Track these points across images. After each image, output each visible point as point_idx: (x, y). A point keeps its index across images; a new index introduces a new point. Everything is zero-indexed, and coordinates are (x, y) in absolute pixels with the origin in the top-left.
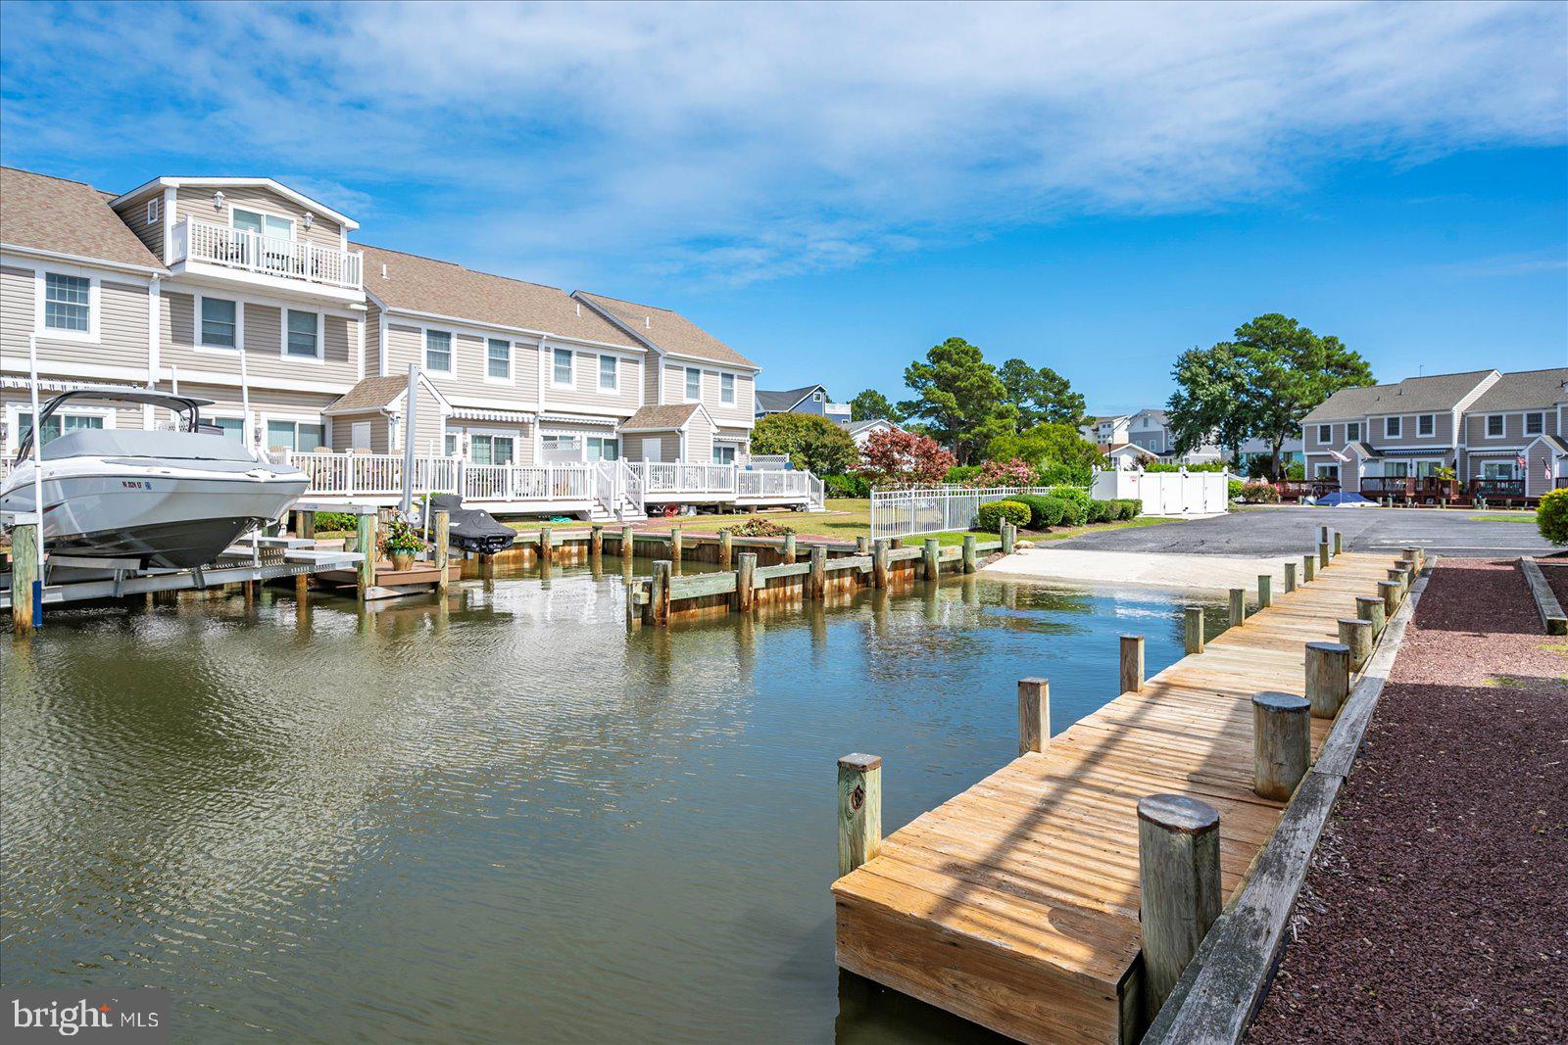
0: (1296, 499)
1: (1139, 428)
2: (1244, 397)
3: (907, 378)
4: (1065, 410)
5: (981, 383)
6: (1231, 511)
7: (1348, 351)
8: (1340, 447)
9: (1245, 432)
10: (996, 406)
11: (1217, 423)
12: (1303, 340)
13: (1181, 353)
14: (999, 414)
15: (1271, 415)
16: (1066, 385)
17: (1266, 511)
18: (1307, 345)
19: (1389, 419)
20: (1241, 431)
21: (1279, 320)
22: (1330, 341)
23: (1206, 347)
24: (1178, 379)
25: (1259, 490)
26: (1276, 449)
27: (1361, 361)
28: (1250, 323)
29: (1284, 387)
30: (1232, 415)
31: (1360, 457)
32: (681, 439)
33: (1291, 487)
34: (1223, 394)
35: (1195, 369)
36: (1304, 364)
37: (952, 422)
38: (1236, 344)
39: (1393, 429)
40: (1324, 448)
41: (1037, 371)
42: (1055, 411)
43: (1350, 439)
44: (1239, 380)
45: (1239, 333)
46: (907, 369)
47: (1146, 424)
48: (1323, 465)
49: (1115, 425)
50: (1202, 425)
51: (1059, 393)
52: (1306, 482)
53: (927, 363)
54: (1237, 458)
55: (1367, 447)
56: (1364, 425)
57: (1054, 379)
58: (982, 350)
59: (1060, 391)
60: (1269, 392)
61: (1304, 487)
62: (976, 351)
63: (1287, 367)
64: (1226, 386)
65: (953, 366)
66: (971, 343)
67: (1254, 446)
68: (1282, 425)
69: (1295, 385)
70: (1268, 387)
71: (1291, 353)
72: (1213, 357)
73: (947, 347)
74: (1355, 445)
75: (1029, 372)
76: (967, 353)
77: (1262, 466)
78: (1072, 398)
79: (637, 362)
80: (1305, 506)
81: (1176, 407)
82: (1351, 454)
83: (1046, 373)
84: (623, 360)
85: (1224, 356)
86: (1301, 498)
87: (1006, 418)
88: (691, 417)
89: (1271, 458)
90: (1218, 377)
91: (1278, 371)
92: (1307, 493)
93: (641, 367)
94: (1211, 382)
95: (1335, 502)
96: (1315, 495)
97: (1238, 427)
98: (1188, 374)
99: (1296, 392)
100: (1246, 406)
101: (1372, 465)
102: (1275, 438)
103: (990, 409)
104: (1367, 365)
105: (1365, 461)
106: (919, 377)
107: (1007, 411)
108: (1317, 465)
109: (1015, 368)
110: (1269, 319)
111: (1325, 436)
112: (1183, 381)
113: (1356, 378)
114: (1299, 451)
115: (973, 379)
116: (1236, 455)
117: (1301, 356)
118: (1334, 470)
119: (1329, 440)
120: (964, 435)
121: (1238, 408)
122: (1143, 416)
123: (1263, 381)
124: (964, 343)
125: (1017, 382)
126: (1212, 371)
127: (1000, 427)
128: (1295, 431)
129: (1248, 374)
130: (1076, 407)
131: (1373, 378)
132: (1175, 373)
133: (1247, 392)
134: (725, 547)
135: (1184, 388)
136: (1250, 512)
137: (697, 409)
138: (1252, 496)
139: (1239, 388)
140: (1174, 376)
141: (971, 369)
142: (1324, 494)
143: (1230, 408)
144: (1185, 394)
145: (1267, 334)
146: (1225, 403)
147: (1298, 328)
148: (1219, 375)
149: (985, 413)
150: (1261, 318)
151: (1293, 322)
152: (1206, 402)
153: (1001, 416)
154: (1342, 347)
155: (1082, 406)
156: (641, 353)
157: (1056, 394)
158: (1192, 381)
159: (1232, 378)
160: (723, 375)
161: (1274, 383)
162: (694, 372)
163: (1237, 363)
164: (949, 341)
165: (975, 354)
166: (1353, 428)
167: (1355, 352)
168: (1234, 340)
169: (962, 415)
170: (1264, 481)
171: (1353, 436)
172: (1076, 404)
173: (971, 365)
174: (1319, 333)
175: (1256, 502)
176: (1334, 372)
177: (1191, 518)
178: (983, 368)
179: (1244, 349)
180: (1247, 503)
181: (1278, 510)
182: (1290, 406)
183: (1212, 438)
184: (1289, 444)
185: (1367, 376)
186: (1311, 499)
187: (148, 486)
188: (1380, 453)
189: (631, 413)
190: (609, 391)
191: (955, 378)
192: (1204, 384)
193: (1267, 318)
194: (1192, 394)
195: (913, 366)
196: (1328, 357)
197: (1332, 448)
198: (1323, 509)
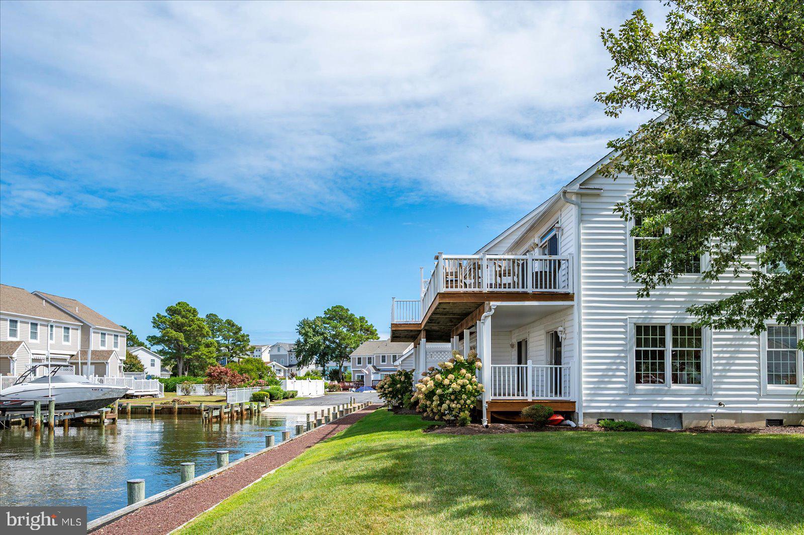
0: (348, 389)
1: (275, 352)
2: (327, 343)
3: (154, 323)
4: (239, 343)
5: (198, 328)
6: (325, 394)
7: (369, 324)
8: (365, 367)
9: (328, 359)
10: (204, 341)
11: (316, 355)
12: (351, 319)
13: (301, 320)
14: (206, 344)
15: (339, 352)
16: (240, 329)
17: (337, 394)
18: (353, 321)
19: (382, 356)
20: (326, 359)
21: (342, 308)
22: (362, 319)
23: (312, 319)
24: (299, 332)
25: (334, 386)
26: (340, 367)
27: (374, 328)
28: (330, 309)
29: (344, 339)
30: (323, 351)
31: (372, 372)
32: (107, 367)
33: (347, 384)
34: (319, 341)
35: (307, 329)
36: (352, 329)
37: (179, 348)
38: (324, 318)
39: (384, 361)
40: (358, 367)
41: (224, 321)
42: (234, 343)
43: (368, 364)
44: (325, 335)
45: (326, 313)
46: (154, 317)
47: (279, 350)
48: (358, 374)
49: (263, 350)
50: (310, 355)
51: (236, 333)
52: (352, 382)
53: (166, 314)
54: (324, 371)
55: (374, 367)
56: (373, 358)
57: (233, 325)
58: (198, 310)
59: (237, 332)
60: (338, 341)
61: (351, 384)
62: (195, 311)
63: (345, 330)
64: (320, 338)
65: (182, 318)
66: (192, 305)
67: (332, 365)
68: (343, 356)
69: (348, 338)
70: (337, 338)
71: (347, 324)
72: (315, 324)
73: (178, 307)
74: (370, 366)
75: (220, 321)
76: (190, 311)
77: (335, 375)
78: (243, 336)
79: (77, 329)
80: (352, 392)
81: (298, 346)
82: (369, 371)
83: (229, 323)
84: (72, 329)
85: (319, 323)
86: (350, 389)
87: (210, 347)
88: (111, 357)
89: (339, 370)
90: (317, 333)
91: (341, 332)
92: (352, 387)
93: (79, 332)
94: (314, 335)
95: (362, 391)
96: (355, 388)
97: (325, 356)
98: (304, 331)
99: (349, 342)
100: (328, 347)
101: (376, 375)
102: (340, 362)
103: (200, 342)
104: (376, 330)
105: (374, 373)
106: (161, 323)
107: (211, 343)
108: (356, 374)
109: (212, 318)
110: (338, 308)
111: (359, 363)
112: (300, 333)
113: (372, 336)
114: (350, 368)
115: (194, 326)
116: (324, 369)
117: (350, 325)
118: (362, 377)
119: (361, 364)
120: (187, 356)
121: (325, 348)
122: (277, 346)
123: (335, 336)
124: (188, 305)
125: (214, 326)
126: (314, 330)
127: (208, 352)
128: (348, 358)
129: (330, 332)
130: (245, 341)
131: (378, 336)
132: (298, 329)
133: (329, 340)
134: (175, 408)
135: (302, 337)
136: (332, 395)
137: (113, 354)
138: (331, 389)
139: (325, 339)
140: (297, 331)
141: (193, 321)
142: (358, 387)
143: (322, 348)
144: (302, 340)
145: (337, 315)
146: (320, 346)
147: (349, 313)
148: (317, 332)
149: (199, 344)
150: (335, 307)
151: (347, 310)
152: (312, 345)
153: (207, 346)
154: (367, 322)
155: (248, 341)
156: (79, 325)
157: (234, 334)
158: (306, 335)
159: (322, 334)
160: (114, 335)
161: (340, 338)
162: (104, 334)
163: (325, 327)
164: (179, 303)
165: (194, 312)
166: (370, 359)
167: (371, 324)
168: (323, 316)
169: (186, 345)
170: (336, 382)
171: (370, 363)
172: (245, 339)
173: (193, 318)
174: (357, 316)
175: (333, 391)
176: (364, 333)
177: (313, 397)
178: (199, 320)
179: (328, 321)
180: (330, 391)
181: (341, 394)
182: (346, 347)
183: (314, 361)
184: (345, 364)
185: (376, 335)
186: (354, 389)
187: (102, 390)
188: (379, 370)
189: (75, 353)
190: (66, 343)
191: (183, 325)
192: (311, 336)
193: (337, 307)
194: (306, 341)
195: (157, 316)
196: (361, 326)
197: (361, 367)
198: (357, 393)
